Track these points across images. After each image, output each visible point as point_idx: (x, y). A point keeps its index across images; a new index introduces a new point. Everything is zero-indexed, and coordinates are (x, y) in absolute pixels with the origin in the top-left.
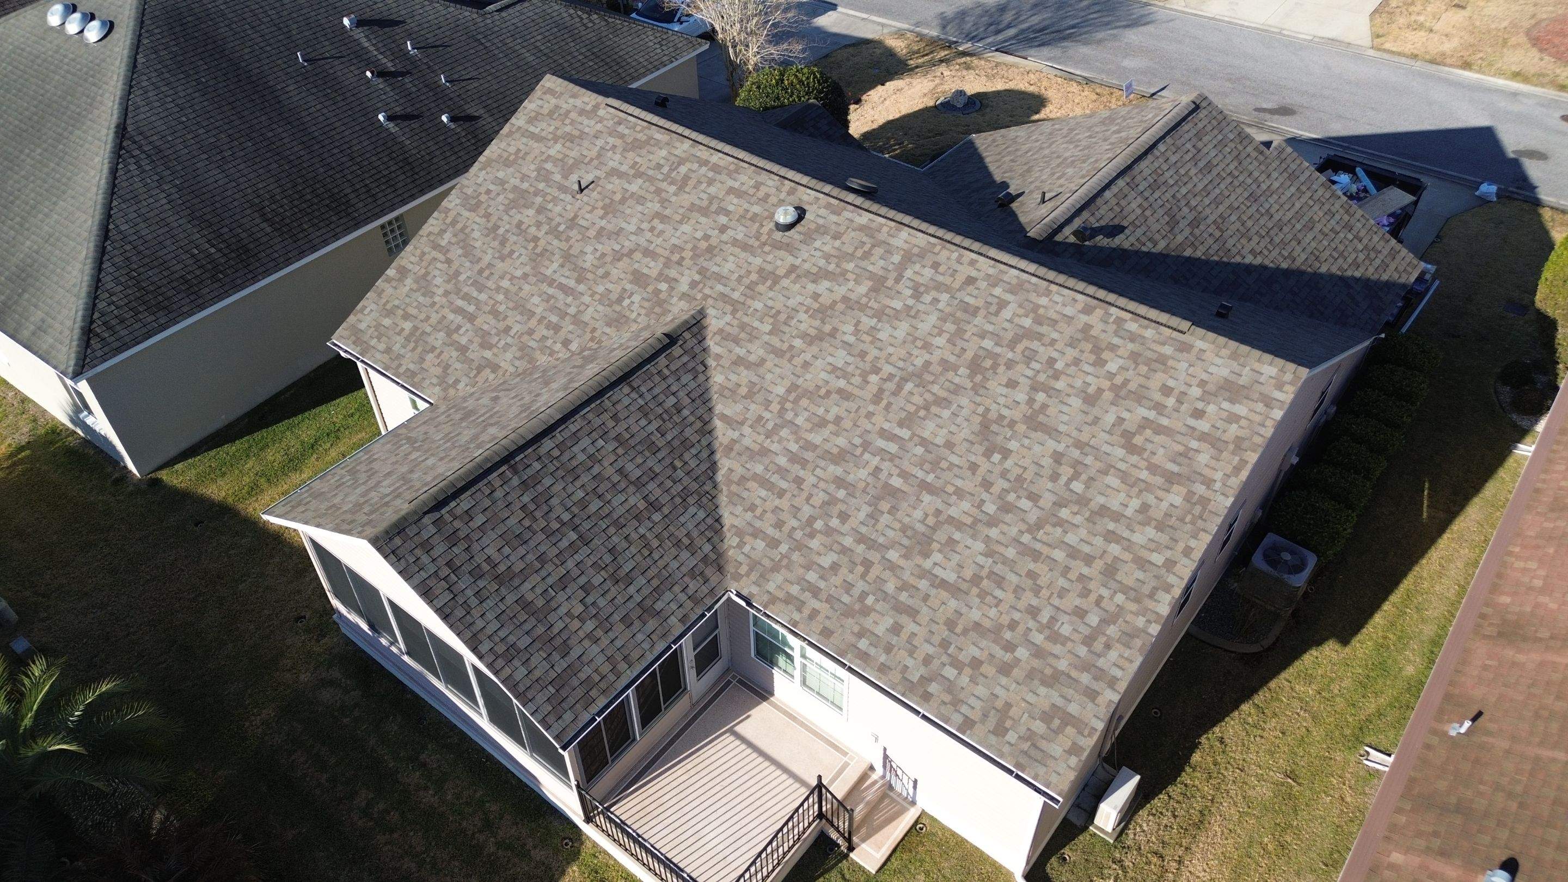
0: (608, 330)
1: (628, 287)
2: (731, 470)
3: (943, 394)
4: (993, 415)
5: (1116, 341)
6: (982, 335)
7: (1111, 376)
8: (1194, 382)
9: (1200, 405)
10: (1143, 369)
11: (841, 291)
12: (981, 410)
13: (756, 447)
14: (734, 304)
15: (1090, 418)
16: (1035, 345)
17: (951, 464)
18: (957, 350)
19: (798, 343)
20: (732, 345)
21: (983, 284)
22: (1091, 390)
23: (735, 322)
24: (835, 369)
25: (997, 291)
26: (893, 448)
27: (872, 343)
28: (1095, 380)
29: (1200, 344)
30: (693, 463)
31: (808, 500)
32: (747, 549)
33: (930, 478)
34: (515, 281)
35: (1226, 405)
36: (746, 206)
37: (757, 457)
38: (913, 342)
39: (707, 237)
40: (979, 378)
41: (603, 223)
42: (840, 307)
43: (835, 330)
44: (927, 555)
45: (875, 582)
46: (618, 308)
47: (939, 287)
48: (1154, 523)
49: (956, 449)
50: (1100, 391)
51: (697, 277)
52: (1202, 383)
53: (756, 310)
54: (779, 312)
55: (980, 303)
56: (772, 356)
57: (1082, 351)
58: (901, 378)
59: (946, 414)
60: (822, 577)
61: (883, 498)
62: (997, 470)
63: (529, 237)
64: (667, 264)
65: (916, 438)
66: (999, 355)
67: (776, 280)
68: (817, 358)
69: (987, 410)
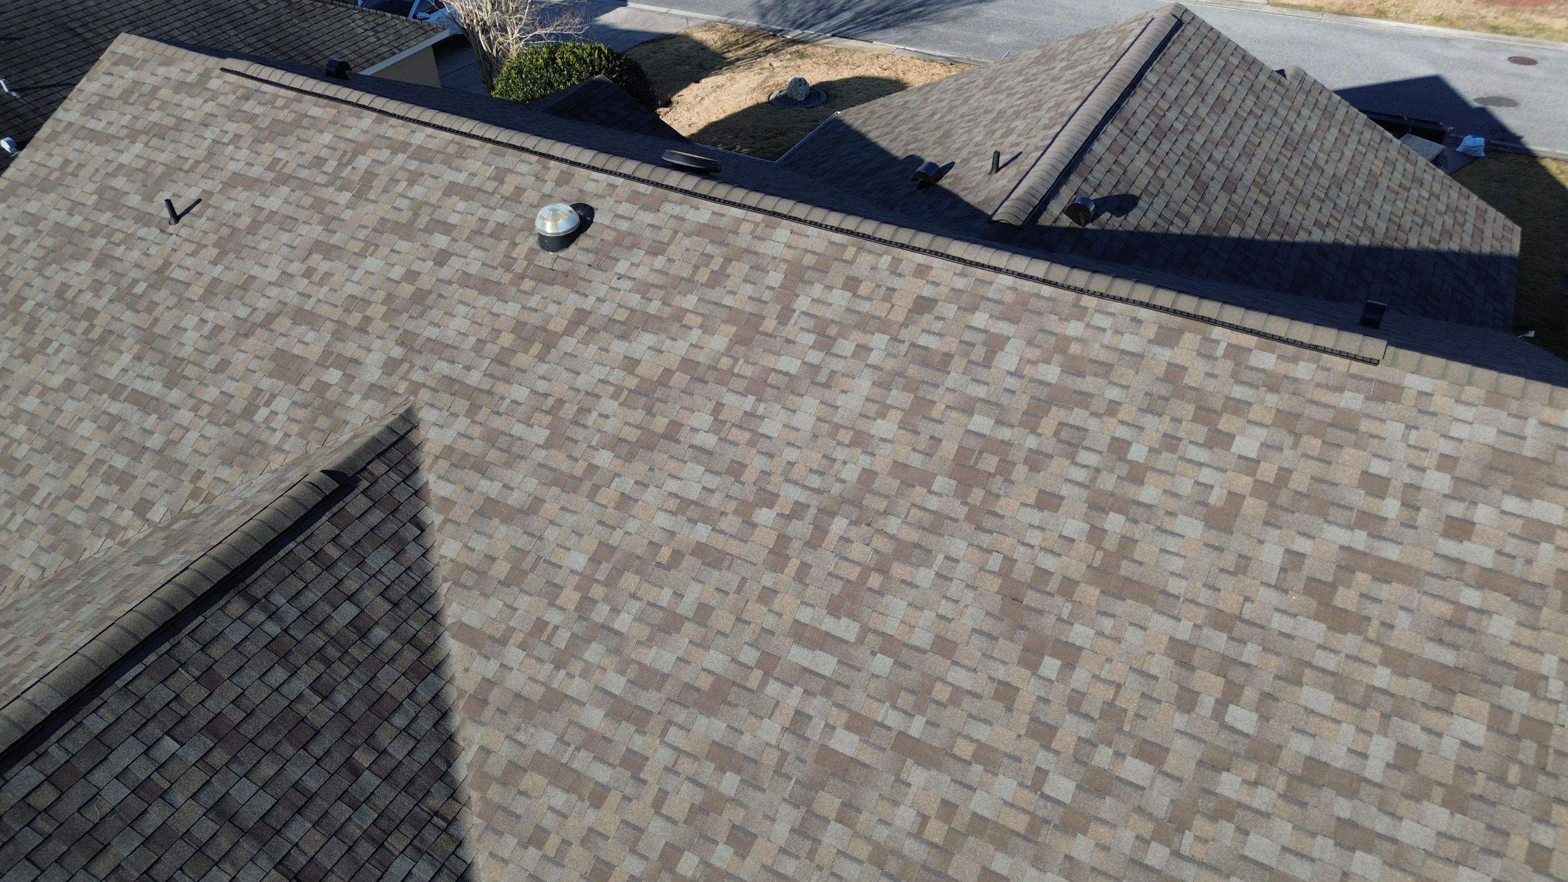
0: (225, 473)
1: (266, 383)
2: (485, 751)
3: (912, 535)
4: (1023, 572)
5: (1239, 392)
6: (968, 407)
7: (1249, 465)
8: (1429, 460)
9: (1457, 509)
10: (1313, 444)
11: (677, 349)
12: (995, 562)
13: (536, 692)
14: (470, 393)
15: (1229, 561)
16: (1078, 416)
17: (956, 689)
18: (923, 442)
19: (604, 458)
20: (472, 477)
21: (950, 310)
22: (1216, 498)
23: (477, 431)
24: (684, 504)
25: (980, 319)
26: (826, 663)
27: (751, 443)
28: (1219, 476)
29: (1415, 382)
30: (398, 751)
31: (658, 804)
33: (917, 727)
34: (50, 397)
35: (1512, 504)
36: (481, 212)
37: (541, 715)
38: (833, 434)
39: (412, 276)
40: (977, 495)
41: (217, 271)
42: (680, 379)
43: (675, 426)
46: (244, 427)
47: (865, 323)
48: (1438, 792)
49: (960, 656)
50: (1235, 499)
51: (397, 352)
52: (1447, 463)
53: (515, 402)
54: (561, 402)
55: (950, 345)
56: (555, 490)
57: (1177, 420)
58: (821, 511)
59: (924, 577)
61: (822, 786)
62: (1058, 694)
63: (79, 311)
64: (338, 335)
65: (870, 637)
66: (1009, 444)
67: (550, 342)
68: (646, 486)
69: (1009, 561)
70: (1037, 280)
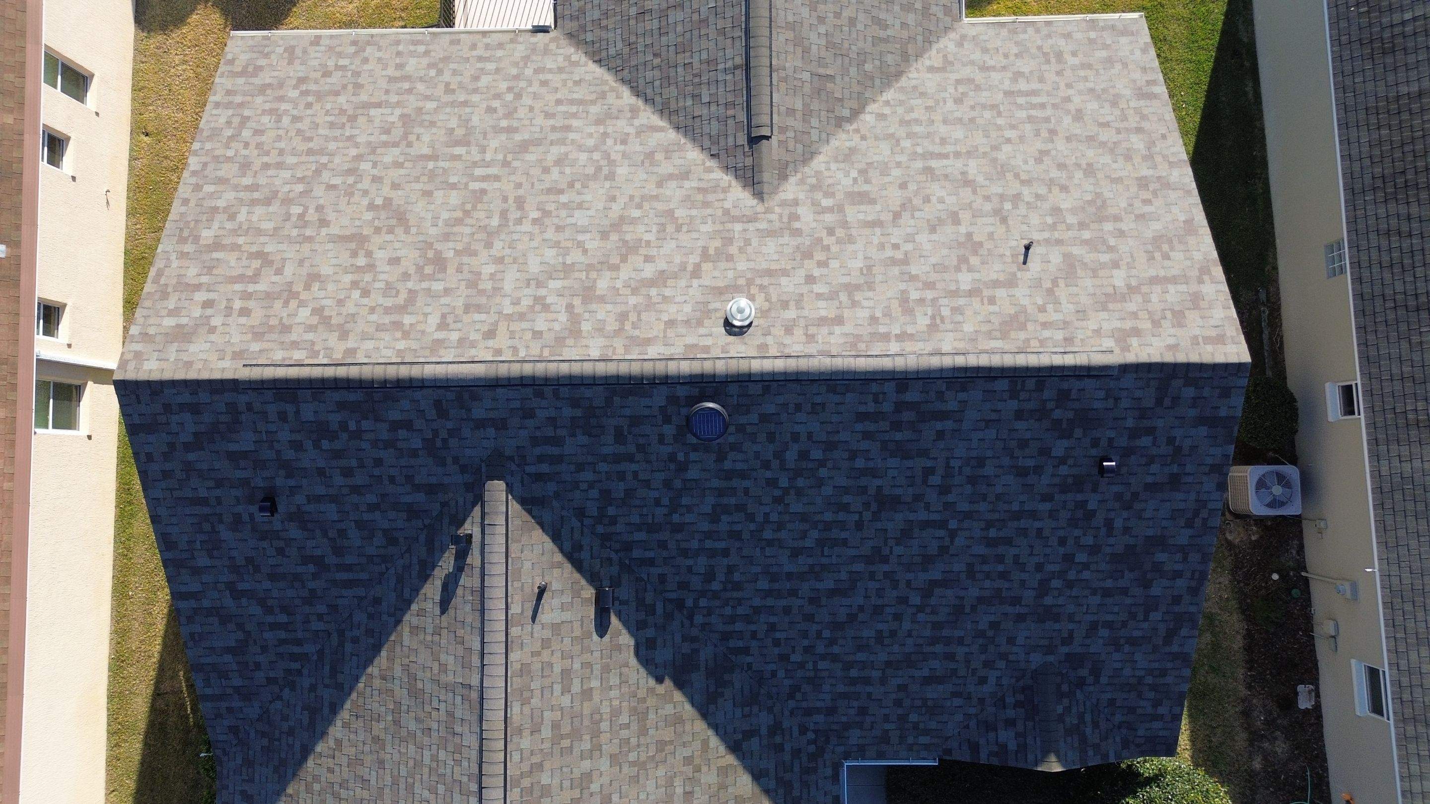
1: (866, 188)
2: (619, 97)
3: (456, 229)
4: (399, 231)
5: (310, 336)
6: (447, 291)
7: (302, 304)
8: (220, 329)
9: (209, 312)
10: (273, 322)
11: (625, 273)
12: (414, 230)
13: (610, 122)
14: (735, 219)
15: (307, 264)
16: (389, 302)
17: (418, 182)
18: (466, 267)
19: (636, 213)
20: (703, 185)
21: (473, 336)
22: (316, 286)
24: (580, 206)
25: (455, 336)
26: (478, 172)
27: (559, 242)
28: (316, 295)
29: (227, 364)
31: (531, 109)
32: (560, 59)
33: (431, 165)
35: (184, 321)
37: (602, 116)
39: (822, 264)
40: (430, 254)
42: (615, 260)
43: (604, 238)
44: (402, 116)
45: (436, 84)
46: (858, 166)
47: (522, 317)
48: (221, 210)
50: (308, 287)
51: (796, 225)
52: (212, 330)
53: (705, 223)
54: (677, 230)
55: (466, 318)
56: (652, 192)
57: (339, 314)
58: (507, 226)
59: (445, 215)
60: (482, 69)
61: (464, 136)
62: (373, 194)
63: (1036, 182)
64: (843, 223)
65: (462, 187)
66: (420, 281)
67: (705, 255)
68: (605, 208)
69: (407, 231)
70: (428, 363)
